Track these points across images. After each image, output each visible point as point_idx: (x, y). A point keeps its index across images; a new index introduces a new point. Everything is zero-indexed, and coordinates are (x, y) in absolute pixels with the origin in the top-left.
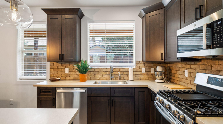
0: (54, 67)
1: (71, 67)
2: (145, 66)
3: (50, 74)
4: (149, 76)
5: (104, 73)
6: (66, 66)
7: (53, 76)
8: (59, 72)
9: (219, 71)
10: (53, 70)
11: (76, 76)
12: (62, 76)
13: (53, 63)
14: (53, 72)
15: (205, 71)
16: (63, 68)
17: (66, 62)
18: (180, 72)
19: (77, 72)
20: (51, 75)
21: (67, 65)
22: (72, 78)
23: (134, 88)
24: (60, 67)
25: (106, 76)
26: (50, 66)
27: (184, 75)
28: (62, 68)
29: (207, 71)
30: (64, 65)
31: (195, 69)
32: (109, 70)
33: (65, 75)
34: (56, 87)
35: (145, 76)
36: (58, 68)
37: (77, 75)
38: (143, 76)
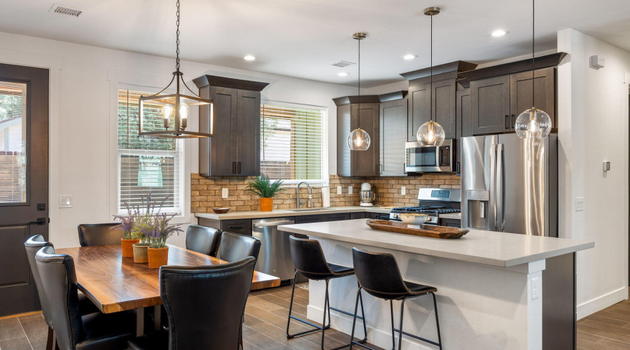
0: (200, 188)
1: (232, 187)
2: (341, 184)
3: (192, 202)
4: (347, 199)
5: (285, 197)
6: (222, 185)
7: (198, 205)
8: (210, 198)
9: (439, 185)
10: (198, 193)
11: (241, 203)
12: (215, 206)
13: (199, 180)
14: (198, 198)
15: (426, 186)
16: (217, 188)
17: (222, 177)
18: (393, 191)
19: (242, 196)
20: (195, 203)
21: (225, 182)
22: (234, 208)
23: (350, 213)
24: (211, 188)
25: (288, 202)
26: (192, 185)
27: (399, 193)
28: (215, 189)
29: (428, 186)
30: (220, 183)
31: (415, 185)
32: (293, 192)
33: (220, 202)
34: (252, 219)
35: (342, 199)
36: (207, 190)
37: (243, 202)
38: (338, 200)
